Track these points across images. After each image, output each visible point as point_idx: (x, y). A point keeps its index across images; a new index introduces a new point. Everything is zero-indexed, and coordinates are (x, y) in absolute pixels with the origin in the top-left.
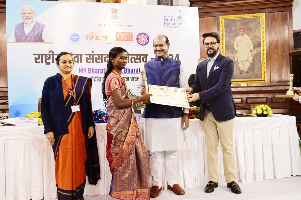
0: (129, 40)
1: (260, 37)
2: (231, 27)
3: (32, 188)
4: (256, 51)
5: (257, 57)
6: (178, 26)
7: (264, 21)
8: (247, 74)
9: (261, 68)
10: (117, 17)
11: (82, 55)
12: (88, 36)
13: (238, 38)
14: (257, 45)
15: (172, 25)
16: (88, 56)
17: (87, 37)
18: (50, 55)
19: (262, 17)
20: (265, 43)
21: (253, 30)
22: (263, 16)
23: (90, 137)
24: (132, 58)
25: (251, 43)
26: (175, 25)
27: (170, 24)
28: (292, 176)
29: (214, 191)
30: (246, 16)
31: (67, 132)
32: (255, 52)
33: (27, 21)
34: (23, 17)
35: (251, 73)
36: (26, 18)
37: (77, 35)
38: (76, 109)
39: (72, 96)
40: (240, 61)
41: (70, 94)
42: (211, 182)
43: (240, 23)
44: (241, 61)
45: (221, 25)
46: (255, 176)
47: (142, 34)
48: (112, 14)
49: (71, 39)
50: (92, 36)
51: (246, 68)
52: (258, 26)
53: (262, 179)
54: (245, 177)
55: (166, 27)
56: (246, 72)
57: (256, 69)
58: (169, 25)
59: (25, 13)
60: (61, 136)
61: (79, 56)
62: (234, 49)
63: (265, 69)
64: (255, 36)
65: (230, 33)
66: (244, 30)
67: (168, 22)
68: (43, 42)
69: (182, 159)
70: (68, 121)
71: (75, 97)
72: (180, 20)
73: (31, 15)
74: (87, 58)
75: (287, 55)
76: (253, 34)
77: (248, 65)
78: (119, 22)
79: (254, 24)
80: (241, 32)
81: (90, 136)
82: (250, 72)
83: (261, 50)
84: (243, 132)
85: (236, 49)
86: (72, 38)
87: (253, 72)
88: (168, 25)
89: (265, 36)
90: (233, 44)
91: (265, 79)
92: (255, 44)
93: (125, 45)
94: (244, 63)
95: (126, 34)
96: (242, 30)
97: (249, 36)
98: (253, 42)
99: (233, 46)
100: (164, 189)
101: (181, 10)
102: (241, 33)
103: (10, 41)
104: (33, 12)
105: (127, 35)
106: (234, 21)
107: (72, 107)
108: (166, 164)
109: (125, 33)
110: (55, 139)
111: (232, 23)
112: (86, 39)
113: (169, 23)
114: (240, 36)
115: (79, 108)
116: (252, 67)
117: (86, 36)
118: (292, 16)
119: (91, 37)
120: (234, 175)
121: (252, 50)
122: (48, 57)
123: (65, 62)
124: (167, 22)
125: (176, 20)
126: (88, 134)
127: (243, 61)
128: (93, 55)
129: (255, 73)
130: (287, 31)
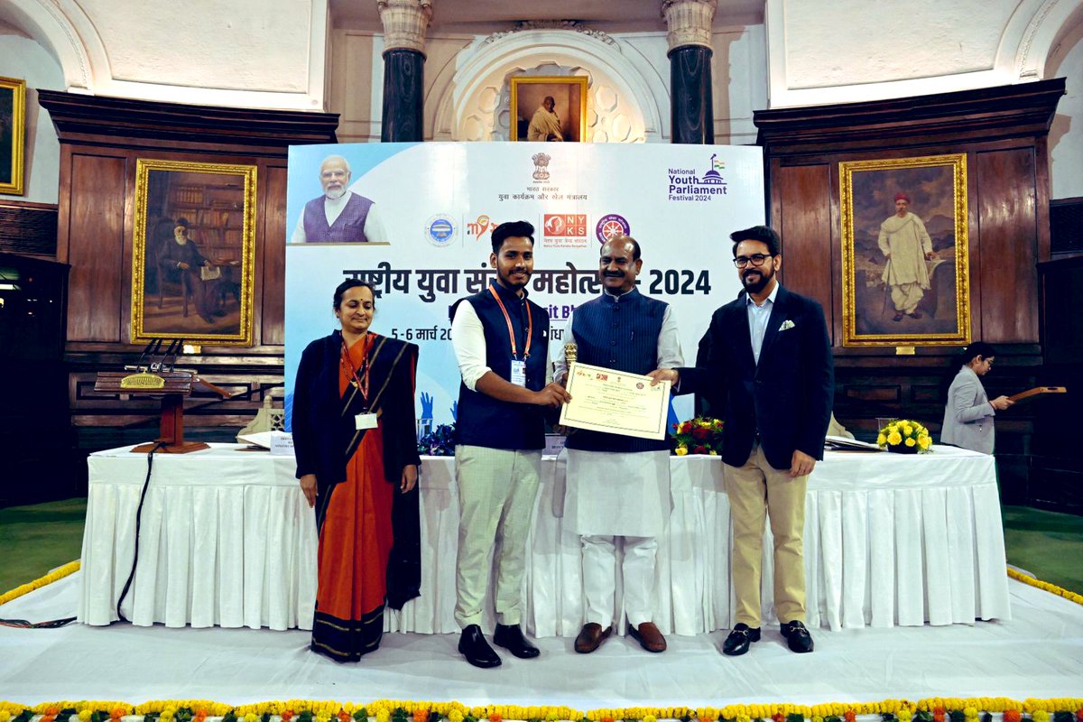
0: (578, 235)
1: (954, 220)
2: (872, 192)
3: (299, 602)
4: (942, 259)
5: (943, 276)
6: (708, 195)
7: (965, 176)
8: (915, 320)
9: (956, 304)
10: (546, 176)
11: (458, 272)
12: (473, 225)
13: (892, 222)
14: (944, 241)
15: (690, 195)
16: (472, 276)
17: (471, 227)
18: (380, 273)
19: (960, 164)
20: (965, 236)
21: (933, 200)
22: (960, 161)
23: (406, 491)
24: (582, 280)
25: (927, 234)
26: (699, 194)
27: (686, 191)
28: (978, 619)
29: (747, 650)
30: (913, 161)
31: (343, 478)
32: (938, 261)
33: (332, 194)
34: (324, 184)
35: (925, 318)
36: (329, 185)
37: (448, 223)
38: (366, 421)
39: (359, 390)
40: (896, 285)
41: (355, 384)
42: (741, 626)
43: (894, 180)
44: (899, 283)
45: (842, 186)
46: (869, 613)
47: (610, 218)
48: (534, 168)
49: (432, 232)
50: (484, 224)
51: (913, 305)
52: (948, 188)
53: (891, 624)
54: (842, 614)
55: (674, 198)
56: (911, 315)
57: (940, 307)
58: (682, 194)
59: (329, 175)
60: (330, 487)
61: (451, 275)
62: (879, 251)
63: (967, 308)
64: (938, 218)
65: (866, 208)
66: (908, 200)
67: (682, 186)
68: (367, 241)
69: (670, 559)
70: (347, 452)
71: (365, 394)
72: (713, 181)
73: (341, 178)
74: (469, 279)
75: (1029, 269)
76: (934, 212)
77: (916, 295)
78: (552, 189)
79: (934, 184)
80: (899, 204)
81: (405, 487)
82: (923, 316)
83: (954, 255)
84: (840, 494)
85: (886, 252)
86: (434, 230)
87: (933, 317)
88: (679, 195)
89: (966, 218)
90: (877, 237)
91: (965, 334)
92: (938, 239)
93: (567, 246)
94: (906, 289)
95: (569, 218)
96: (902, 201)
97: (921, 217)
98: (934, 232)
99: (877, 244)
100: (617, 633)
101: (715, 155)
102: (898, 207)
103: (293, 241)
104: (346, 170)
105: (572, 222)
106: (879, 175)
107: (356, 417)
108: (624, 568)
109: (567, 216)
110: (319, 492)
111: (874, 181)
112: (468, 233)
113: (684, 189)
114: (896, 216)
115: (376, 421)
116: (929, 303)
117: (469, 225)
118: (1046, 163)
119: (482, 226)
120: (800, 605)
121: (929, 254)
122: (376, 278)
123: (355, 304)
124: (677, 186)
125: (701, 181)
126: (401, 485)
127: (905, 284)
128: (484, 273)
129: (936, 318)
130: (1030, 202)
